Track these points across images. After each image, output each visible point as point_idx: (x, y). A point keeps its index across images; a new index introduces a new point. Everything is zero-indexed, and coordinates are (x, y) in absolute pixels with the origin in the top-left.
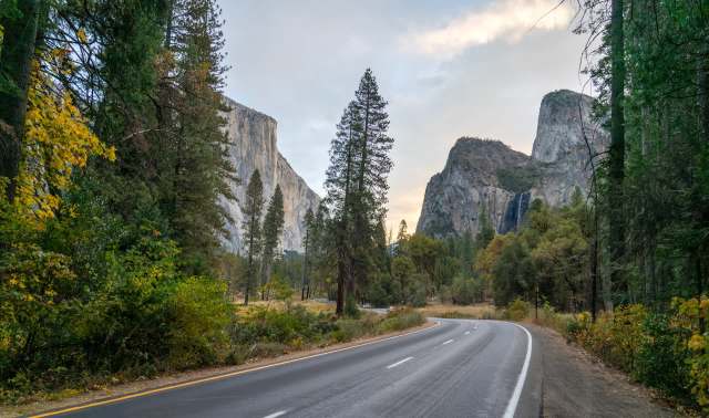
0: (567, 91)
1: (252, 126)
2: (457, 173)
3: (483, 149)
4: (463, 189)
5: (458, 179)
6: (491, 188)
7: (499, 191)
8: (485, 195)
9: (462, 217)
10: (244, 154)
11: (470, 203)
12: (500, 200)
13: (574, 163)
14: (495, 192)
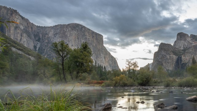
0: (182, 33)
1: (96, 37)
2: (163, 51)
3: (167, 46)
4: (165, 55)
5: (163, 53)
6: (172, 55)
7: (174, 56)
8: (171, 57)
9: (165, 62)
10: (94, 45)
11: (167, 59)
12: (174, 58)
13: (193, 50)
14: (173, 56)
